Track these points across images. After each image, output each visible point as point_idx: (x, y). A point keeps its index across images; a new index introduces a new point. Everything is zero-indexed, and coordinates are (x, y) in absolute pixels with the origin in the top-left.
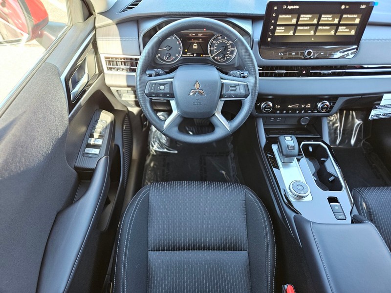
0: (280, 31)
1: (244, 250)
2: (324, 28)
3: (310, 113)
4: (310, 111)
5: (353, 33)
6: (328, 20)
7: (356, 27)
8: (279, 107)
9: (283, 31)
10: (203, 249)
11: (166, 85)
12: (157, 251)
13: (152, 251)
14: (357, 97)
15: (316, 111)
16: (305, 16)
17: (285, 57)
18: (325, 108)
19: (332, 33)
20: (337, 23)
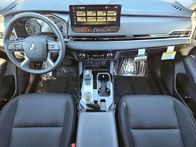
0: (79, 19)
1: (61, 127)
2: (100, 18)
3: (104, 59)
4: (104, 58)
5: (115, 20)
6: (101, 14)
7: (116, 17)
8: (89, 56)
9: (81, 19)
10: (40, 127)
11: (19, 45)
12: (17, 127)
13: (14, 127)
14: (125, 51)
15: (107, 58)
16: (89, 12)
17: (84, 32)
18: (110, 56)
19: (105, 20)
20: (106, 15)
